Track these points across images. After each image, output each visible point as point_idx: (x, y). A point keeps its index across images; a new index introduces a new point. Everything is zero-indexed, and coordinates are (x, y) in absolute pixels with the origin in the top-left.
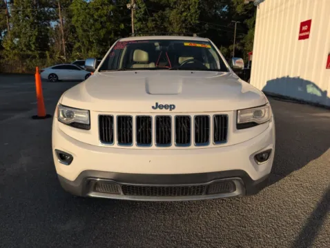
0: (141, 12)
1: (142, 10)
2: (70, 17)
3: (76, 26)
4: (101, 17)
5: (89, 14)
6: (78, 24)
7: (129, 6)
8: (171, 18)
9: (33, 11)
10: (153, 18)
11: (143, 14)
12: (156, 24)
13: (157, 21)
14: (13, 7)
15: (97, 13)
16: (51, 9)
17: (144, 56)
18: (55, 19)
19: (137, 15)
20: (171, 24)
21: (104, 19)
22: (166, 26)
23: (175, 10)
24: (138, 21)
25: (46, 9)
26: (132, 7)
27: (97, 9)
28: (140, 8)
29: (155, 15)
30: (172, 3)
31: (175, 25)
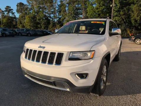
0: (117, 7)
1: (118, 7)
2: (87, 13)
3: (88, 16)
4: (98, 12)
5: (94, 11)
6: (89, 16)
7: (111, 6)
8: (133, 9)
9: (74, 12)
10: (124, 10)
11: (118, 9)
12: (125, 12)
13: (126, 11)
14: (68, 11)
15: (97, 11)
16: (80, 11)
17: (83, 28)
18: (82, 14)
19: (115, 10)
20: (133, 12)
21: (100, 13)
22: (130, 13)
23: (136, 5)
24: (116, 12)
25: (79, 11)
26: (113, 6)
27: (97, 9)
28: (117, 6)
29: (124, 8)
30: (135, 2)
31: (135, 12)
